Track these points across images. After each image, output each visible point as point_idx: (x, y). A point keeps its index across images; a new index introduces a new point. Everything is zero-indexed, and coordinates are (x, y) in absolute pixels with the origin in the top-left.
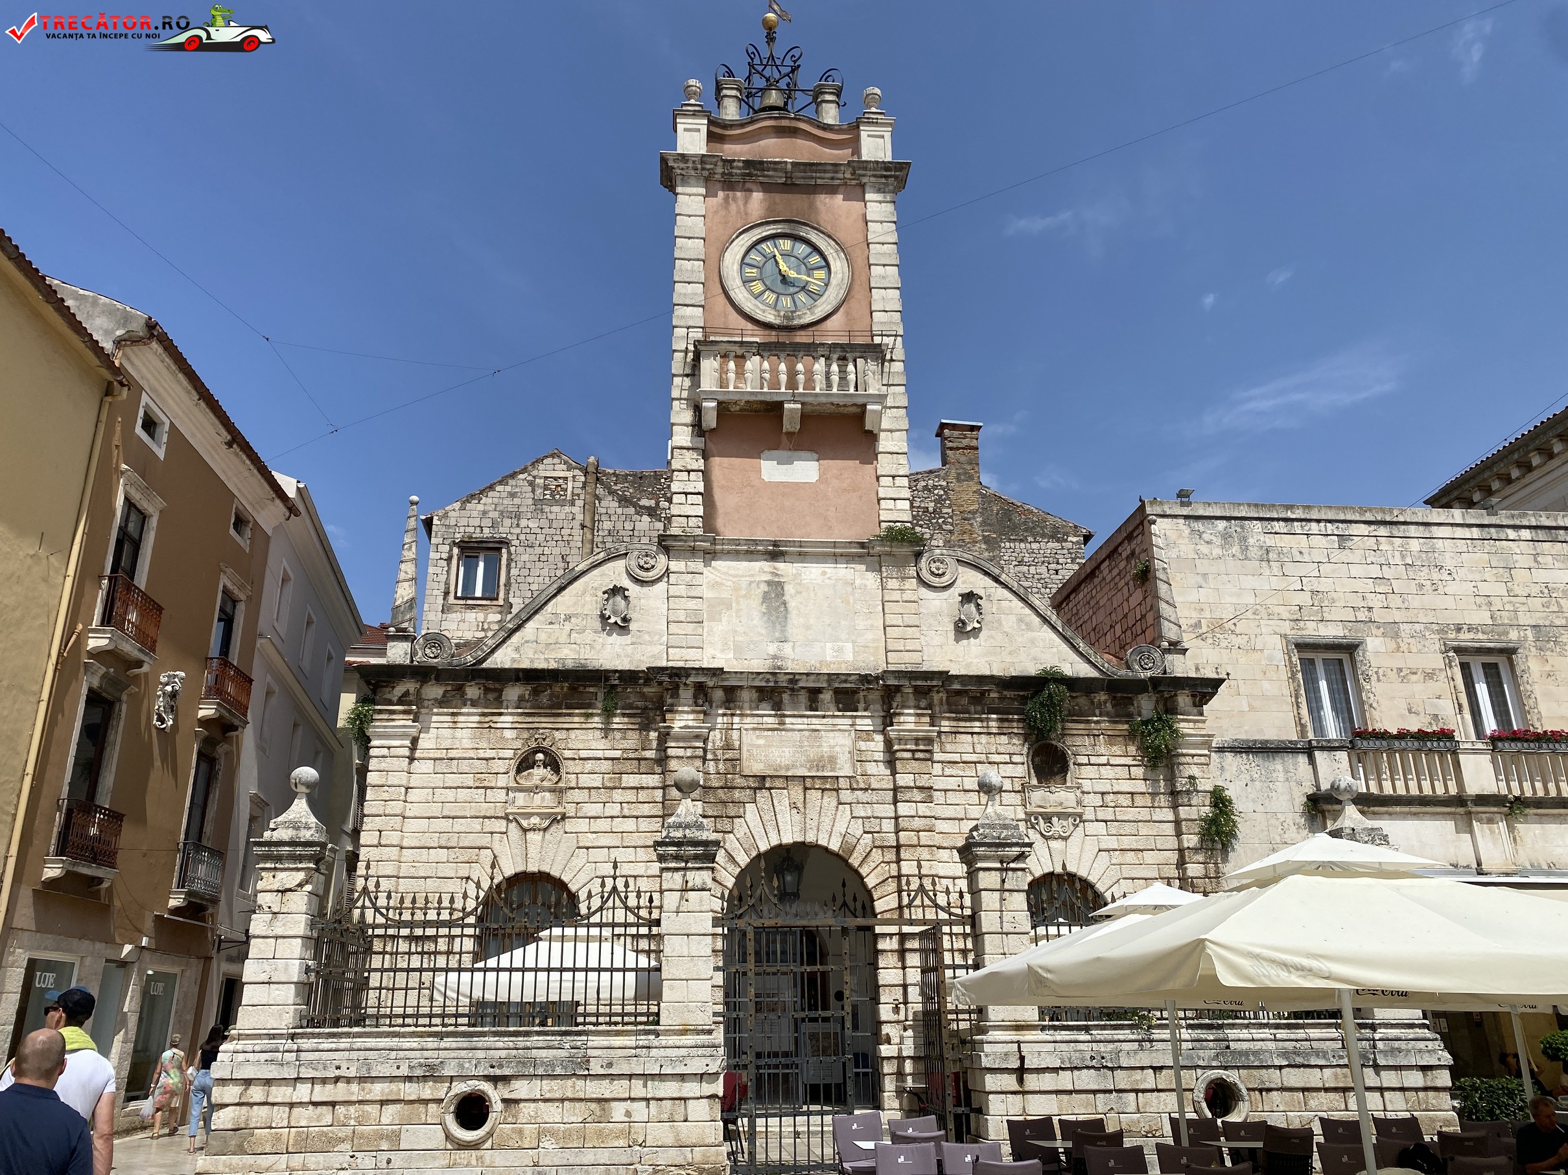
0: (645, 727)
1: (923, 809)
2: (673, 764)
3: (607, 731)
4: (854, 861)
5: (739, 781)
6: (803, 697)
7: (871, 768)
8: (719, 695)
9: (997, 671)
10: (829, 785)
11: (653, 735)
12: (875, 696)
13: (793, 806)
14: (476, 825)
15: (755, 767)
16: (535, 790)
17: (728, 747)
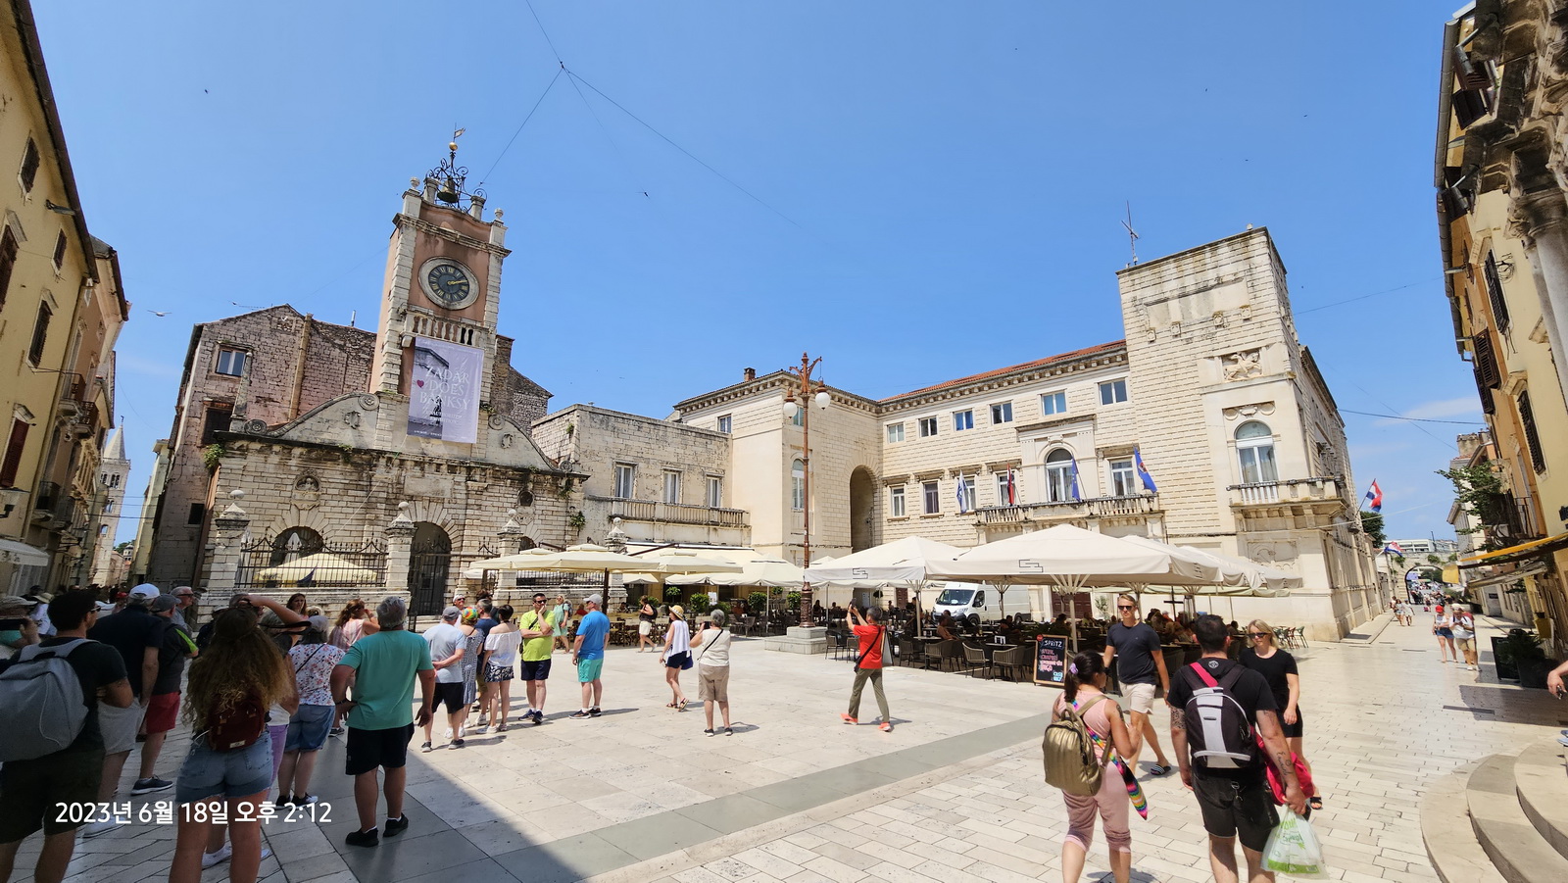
0: (361, 472)
3: (342, 472)
4: (446, 530)
5: (402, 497)
6: (434, 467)
7: (458, 496)
8: (397, 462)
9: (513, 464)
10: (440, 501)
11: (364, 476)
12: (464, 468)
13: (424, 508)
15: (409, 492)
16: (306, 493)
17: (399, 483)
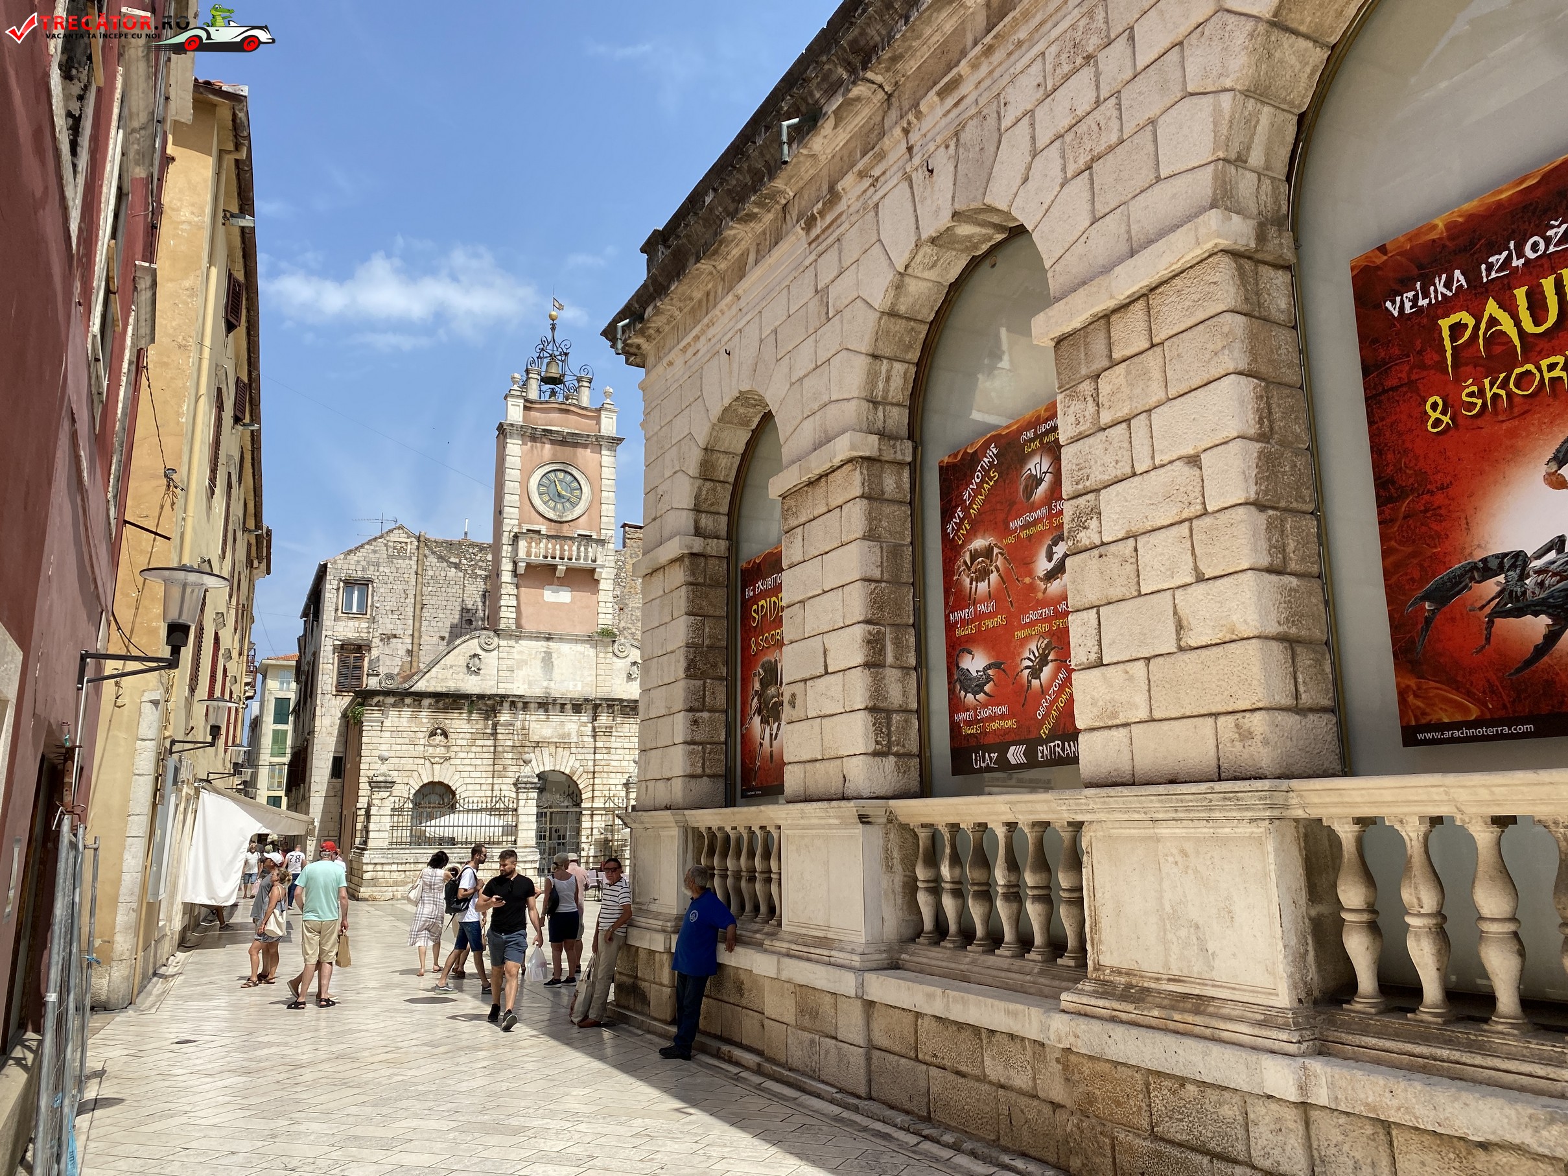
0: (486, 719)
1: (606, 756)
2: (499, 737)
3: (469, 720)
4: (575, 778)
5: (528, 744)
6: (558, 707)
7: (586, 738)
8: (520, 705)
10: (567, 746)
11: (490, 722)
12: (590, 707)
13: (551, 755)
14: (411, 761)
15: (536, 738)
16: (437, 746)
17: (523, 728)
